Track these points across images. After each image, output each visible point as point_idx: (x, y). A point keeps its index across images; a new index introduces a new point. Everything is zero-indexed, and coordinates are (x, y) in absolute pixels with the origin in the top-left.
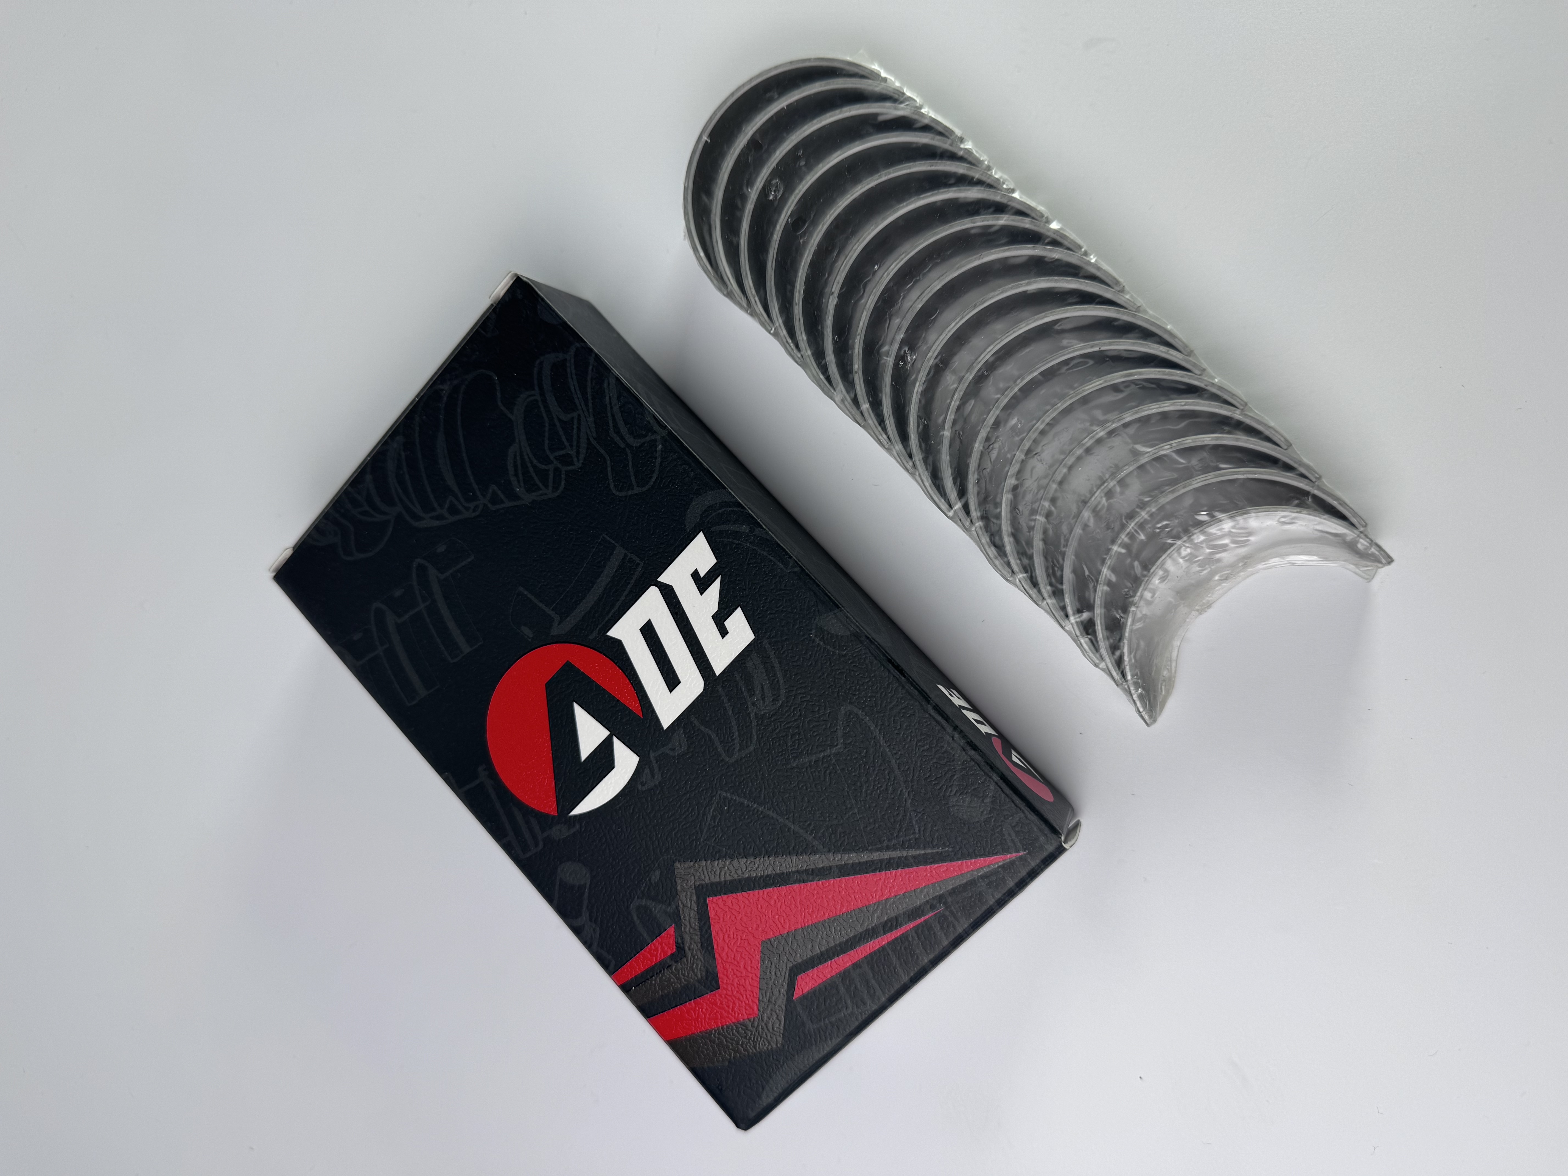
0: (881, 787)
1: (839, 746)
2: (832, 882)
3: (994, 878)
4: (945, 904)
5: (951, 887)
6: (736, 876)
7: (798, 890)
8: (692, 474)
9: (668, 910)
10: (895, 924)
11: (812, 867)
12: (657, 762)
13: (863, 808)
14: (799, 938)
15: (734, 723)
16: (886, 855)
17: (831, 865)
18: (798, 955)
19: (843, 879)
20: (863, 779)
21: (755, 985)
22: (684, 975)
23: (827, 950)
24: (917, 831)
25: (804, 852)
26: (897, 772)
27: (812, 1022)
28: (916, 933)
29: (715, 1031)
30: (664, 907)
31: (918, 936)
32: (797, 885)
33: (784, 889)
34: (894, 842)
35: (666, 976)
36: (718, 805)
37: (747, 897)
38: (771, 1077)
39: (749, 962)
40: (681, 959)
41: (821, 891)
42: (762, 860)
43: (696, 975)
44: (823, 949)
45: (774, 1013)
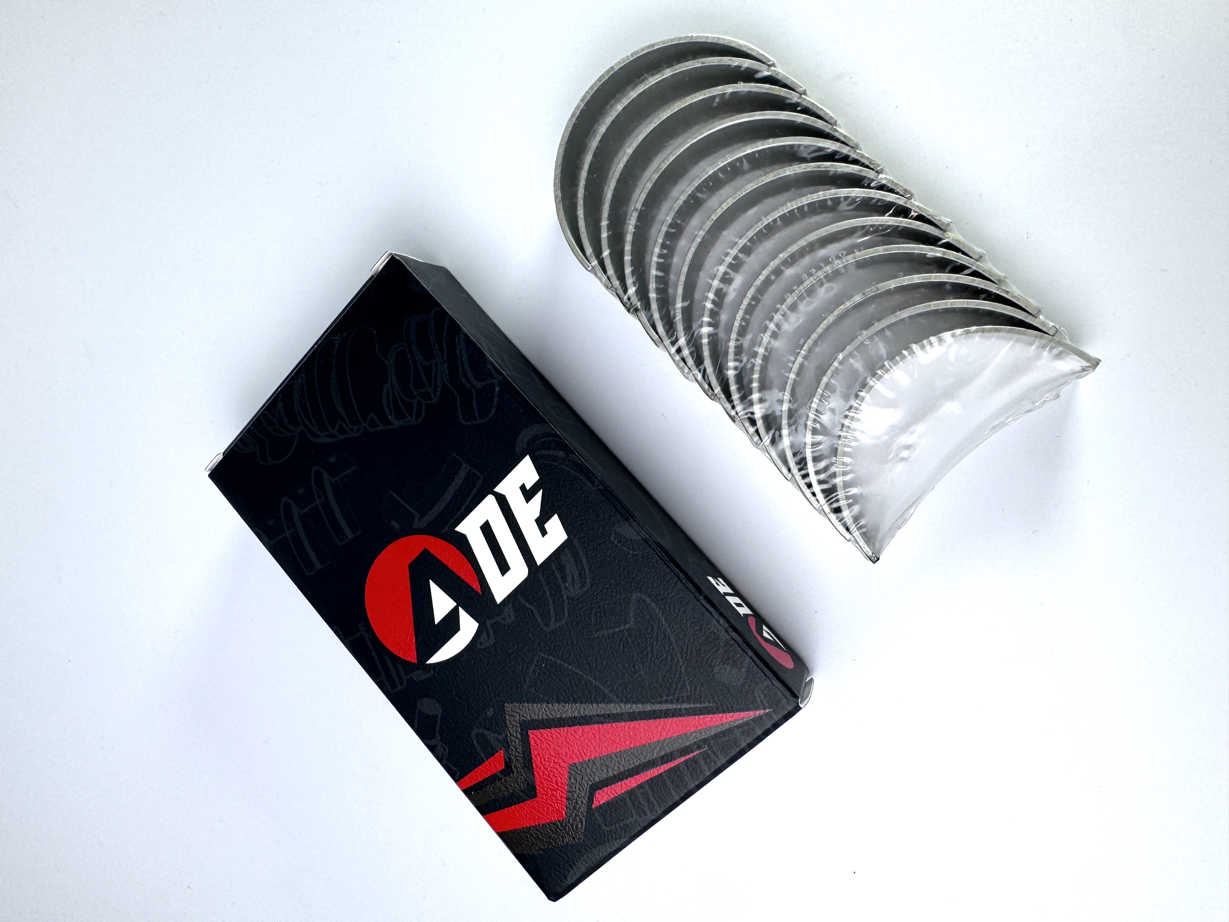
0: (663, 655)
1: (631, 623)
2: (623, 725)
3: (746, 728)
4: (708, 745)
5: (713, 733)
6: (550, 716)
7: (597, 729)
8: (522, 411)
9: (499, 738)
10: (670, 758)
11: (608, 712)
12: (491, 629)
13: (648, 671)
14: (598, 765)
15: (550, 602)
16: (664, 707)
17: (623, 712)
18: (596, 777)
19: (632, 723)
20: (649, 649)
21: (564, 796)
22: (511, 786)
23: (618, 774)
24: (689, 691)
25: (603, 701)
26: (674, 644)
27: (605, 825)
28: (686, 765)
29: (534, 828)
30: (496, 736)
31: (688, 768)
32: (597, 725)
33: (587, 728)
34: (671, 697)
35: (497, 786)
36: (537, 663)
37: (559, 731)
38: (574, 864)
39: (559, 779)
40: (509, 774)
41: (614, 731)
42: (570, 704)
43: (520, 786)
44: (615, 773)
45: (577, 817)
